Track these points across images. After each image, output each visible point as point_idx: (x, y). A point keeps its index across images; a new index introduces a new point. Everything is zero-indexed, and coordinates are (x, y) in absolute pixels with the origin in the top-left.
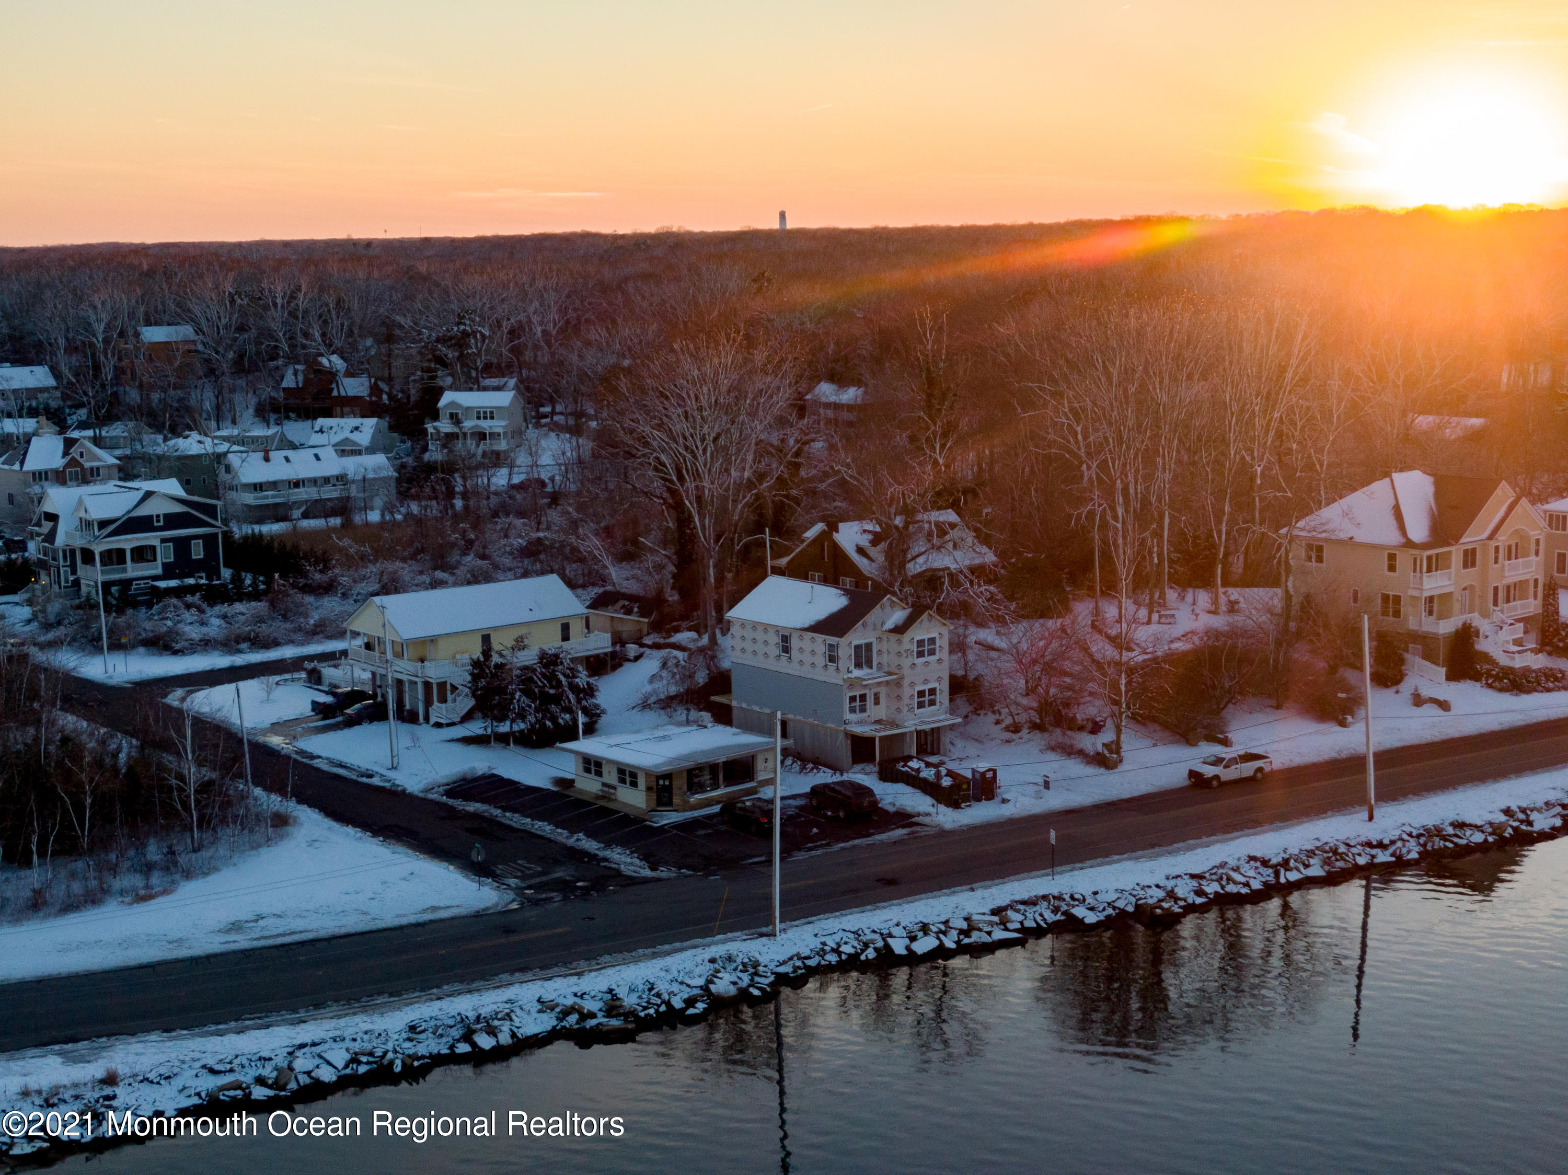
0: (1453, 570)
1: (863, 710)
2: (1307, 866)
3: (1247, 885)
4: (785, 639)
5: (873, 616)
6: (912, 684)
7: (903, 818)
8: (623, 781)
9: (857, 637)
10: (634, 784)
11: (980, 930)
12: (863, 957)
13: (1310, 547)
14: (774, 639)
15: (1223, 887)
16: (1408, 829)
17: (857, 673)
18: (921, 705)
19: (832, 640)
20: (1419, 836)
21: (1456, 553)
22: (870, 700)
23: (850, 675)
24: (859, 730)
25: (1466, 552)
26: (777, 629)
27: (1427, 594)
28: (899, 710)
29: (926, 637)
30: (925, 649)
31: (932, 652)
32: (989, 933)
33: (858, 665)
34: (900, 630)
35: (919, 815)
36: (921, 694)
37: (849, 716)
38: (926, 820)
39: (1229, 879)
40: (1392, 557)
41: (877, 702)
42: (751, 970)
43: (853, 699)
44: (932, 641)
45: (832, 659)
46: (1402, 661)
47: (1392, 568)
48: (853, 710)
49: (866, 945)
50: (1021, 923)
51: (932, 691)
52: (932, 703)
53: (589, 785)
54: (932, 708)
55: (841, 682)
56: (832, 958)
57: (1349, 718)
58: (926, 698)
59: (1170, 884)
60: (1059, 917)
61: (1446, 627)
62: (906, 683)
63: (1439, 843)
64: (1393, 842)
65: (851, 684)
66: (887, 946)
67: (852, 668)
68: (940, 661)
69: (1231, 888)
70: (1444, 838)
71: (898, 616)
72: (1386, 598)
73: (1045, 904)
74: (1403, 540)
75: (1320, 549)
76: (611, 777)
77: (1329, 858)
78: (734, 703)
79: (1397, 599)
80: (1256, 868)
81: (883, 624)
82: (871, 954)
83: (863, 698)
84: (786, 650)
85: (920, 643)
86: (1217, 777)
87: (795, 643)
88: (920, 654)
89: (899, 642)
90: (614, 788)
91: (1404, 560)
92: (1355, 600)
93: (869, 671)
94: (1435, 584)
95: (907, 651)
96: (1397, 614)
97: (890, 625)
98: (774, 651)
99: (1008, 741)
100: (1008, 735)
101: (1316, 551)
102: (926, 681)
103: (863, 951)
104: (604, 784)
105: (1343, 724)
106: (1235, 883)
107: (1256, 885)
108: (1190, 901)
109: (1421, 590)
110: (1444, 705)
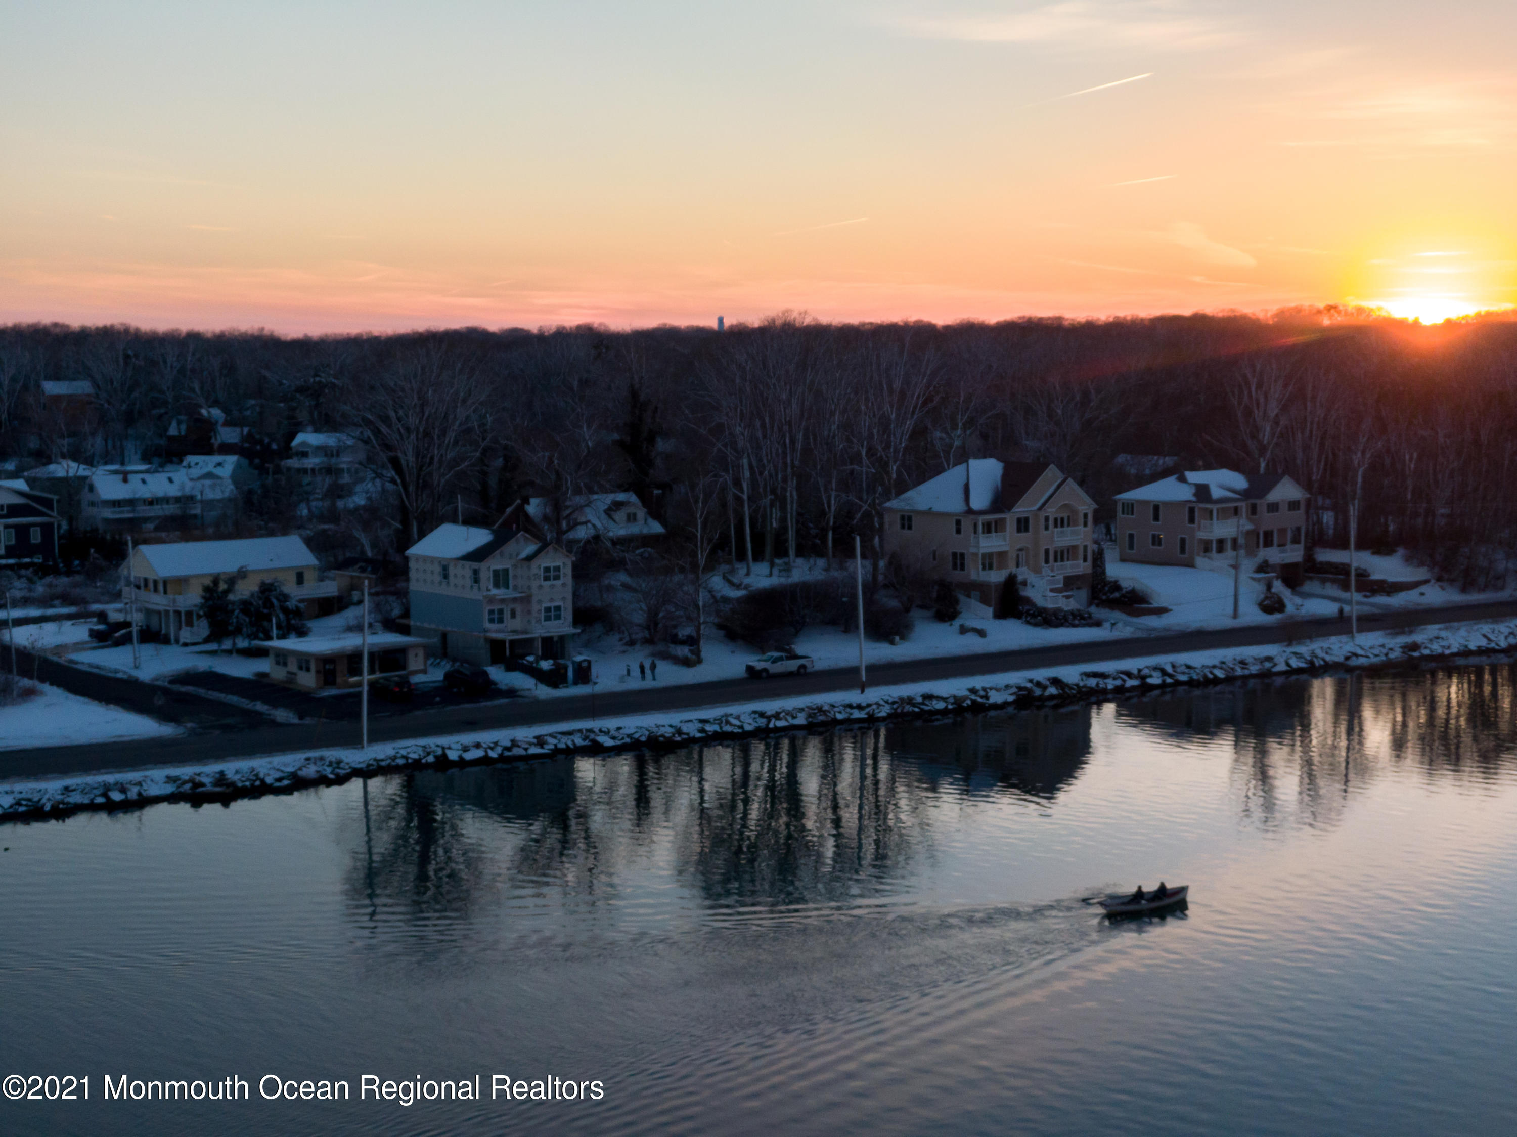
0: (1008, 533)
1: (501, 620)
2: (794, 718)
3: (741, 727)
4: (445, 569)
5: (510, 547)
6: (540, 602)
7: (511, 693)
8: (301, 668)
9: (495, 563)
10: (308, 670)
11: (519, 746)
12: (424, 761)
13: (903, 518)
14: (437, 569)
15: (721, 728)
16: (886, 698)
17: (495, 591)
18: (548, 618)
19: (475, 565)
20: (894, 703)
21: (1010, 519)
22: (507, 614)
23: (489, 593)
24: (494, 635)
25: (1019, 521)
26: (439, 561)
27: (982, 551)
28: (529, 622)
29: (552, 565)
30: (550, 574)
31: (557, 578)
32: (526, 749)
33: (497, 585)
34: (529, 558)
35: (524, 690)
36: (548, 610)
37: (488, 625)
38: (526, 693)
39: (728, 722)
40: (958, 523)
41: (513, 615)
42: (335, 765)
43: (491, 612)
44: (557, 569)
45: (476, 580)
46: (957, 602)
47: (958, 531)
48: (491, 621)
49: (429, 754)
50: (555, 745)
51: (558, 608)
52: (558, 617)
53: (278, 674)
54: (557, 622)
55: (481, 598)
56: (401, 762)
57: (897, 638)
58: (553, 613)
59: (679, 725)
60: (587, 743)
61: (996, 577)
62: (534, 599)
63: (908, 708)
64: (869, 705)
65: (491, 600)
66: (444, 755)
67: (491, 587)
68: (564, 585)
69: (728, 728)
70: (914, 705)
71: (531, 548)
72: (954, 555)
73: (579, 735)
74: (965, 508)
75: (910, 518)
76: (293, 667)
77: (815, 714)
78: (412, 623)
79: (962, 555)
80: (755, 718)
81: (517, 555)
82: (431, 759)
83: (501, 612)
84: (446, 576)
85: (547, 570)
86: (765, 670)
87: (452, 570)
88: (546, 578)
89: (529, 568)
90: (295, 674)
91: (967, 524)
92: (934, 559)
93: (506, 591)
94: (990, 544)
95: (535, 575)
96: (963, 568)
97: (523, 555)
98: (437, 578)
99: (624, 652)
100: (624, 648)
101: (907, 521)
102: (552, 600)
103: (425, 757)
104: (289, 673)
105: (892, 643)
106: (731, 724)
107: (748, 728)
108: (692, 735)
109: (978, 547)
110: (981, 633)
